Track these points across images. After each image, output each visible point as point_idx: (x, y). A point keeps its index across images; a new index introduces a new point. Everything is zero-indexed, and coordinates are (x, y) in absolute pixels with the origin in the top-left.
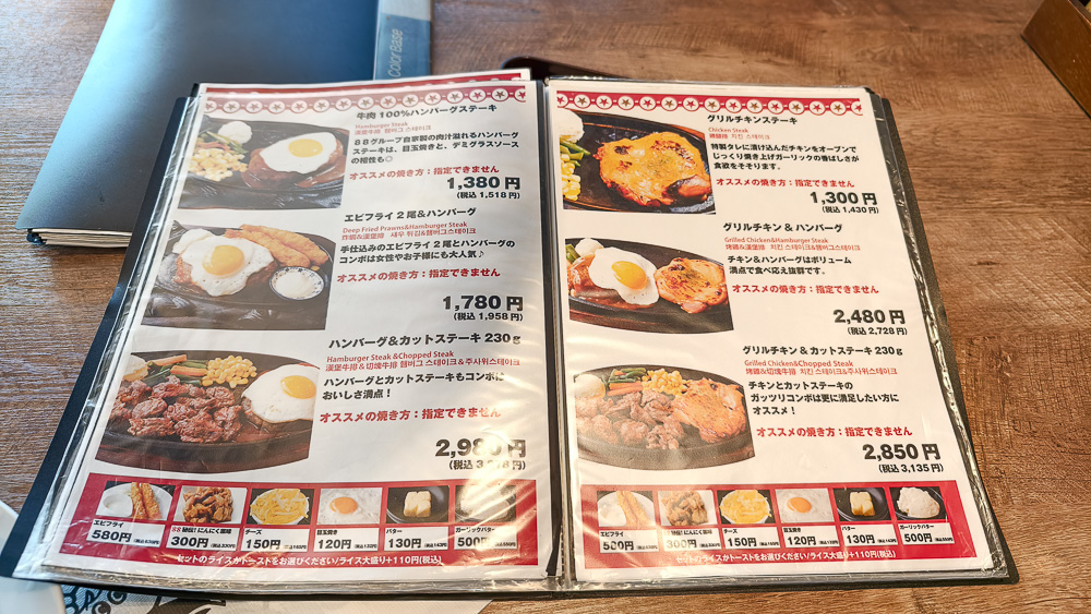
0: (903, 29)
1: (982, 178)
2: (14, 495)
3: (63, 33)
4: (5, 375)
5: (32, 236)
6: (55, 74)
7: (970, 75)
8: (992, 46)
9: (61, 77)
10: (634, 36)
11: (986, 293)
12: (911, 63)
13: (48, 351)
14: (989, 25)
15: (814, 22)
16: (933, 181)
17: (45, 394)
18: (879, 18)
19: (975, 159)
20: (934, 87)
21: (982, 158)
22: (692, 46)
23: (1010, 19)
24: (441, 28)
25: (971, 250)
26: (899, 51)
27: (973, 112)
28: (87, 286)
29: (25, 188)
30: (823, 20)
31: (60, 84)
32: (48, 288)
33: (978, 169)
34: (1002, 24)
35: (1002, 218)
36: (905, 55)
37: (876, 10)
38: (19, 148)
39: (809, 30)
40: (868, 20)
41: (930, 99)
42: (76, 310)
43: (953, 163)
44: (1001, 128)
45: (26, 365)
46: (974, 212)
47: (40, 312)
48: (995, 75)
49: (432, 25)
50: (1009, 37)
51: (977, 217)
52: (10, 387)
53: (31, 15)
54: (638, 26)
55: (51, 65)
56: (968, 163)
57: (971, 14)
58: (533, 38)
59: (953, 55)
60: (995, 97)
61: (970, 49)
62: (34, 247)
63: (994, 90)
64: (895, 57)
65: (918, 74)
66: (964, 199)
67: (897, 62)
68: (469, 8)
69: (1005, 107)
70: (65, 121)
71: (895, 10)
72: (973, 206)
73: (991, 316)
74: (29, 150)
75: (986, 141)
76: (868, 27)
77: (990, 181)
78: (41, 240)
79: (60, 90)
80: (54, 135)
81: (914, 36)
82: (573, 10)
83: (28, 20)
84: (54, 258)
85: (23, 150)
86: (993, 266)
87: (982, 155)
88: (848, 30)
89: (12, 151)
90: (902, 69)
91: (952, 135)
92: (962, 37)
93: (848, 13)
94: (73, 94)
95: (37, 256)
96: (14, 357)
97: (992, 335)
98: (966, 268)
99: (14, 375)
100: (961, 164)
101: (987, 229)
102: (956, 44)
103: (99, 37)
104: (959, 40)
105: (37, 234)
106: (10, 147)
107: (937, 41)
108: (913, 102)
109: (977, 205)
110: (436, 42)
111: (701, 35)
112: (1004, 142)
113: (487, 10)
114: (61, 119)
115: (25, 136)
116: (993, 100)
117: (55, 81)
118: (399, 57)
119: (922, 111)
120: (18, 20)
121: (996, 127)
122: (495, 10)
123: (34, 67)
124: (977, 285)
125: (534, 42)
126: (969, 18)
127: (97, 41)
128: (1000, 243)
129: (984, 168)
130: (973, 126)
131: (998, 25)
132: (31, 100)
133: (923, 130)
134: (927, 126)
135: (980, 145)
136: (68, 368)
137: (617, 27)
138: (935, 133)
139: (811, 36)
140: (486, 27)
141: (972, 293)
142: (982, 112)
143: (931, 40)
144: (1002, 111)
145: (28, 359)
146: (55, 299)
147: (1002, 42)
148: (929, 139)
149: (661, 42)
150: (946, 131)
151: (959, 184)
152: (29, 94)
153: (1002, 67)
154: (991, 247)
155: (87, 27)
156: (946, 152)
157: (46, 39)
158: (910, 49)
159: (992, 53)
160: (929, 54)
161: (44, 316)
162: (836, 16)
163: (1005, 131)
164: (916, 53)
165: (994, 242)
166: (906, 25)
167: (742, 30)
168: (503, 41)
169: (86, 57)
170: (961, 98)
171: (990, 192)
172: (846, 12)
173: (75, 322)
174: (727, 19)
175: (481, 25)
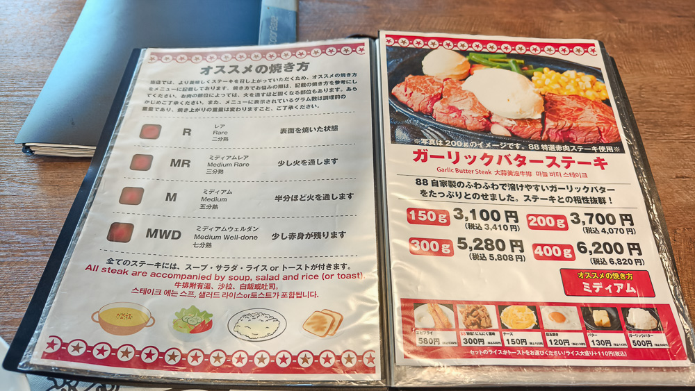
0: (615, 21)
1: (675, 119)
2: (4, 327)
3: (54, 18)
4: (2, 243)
5: (26, 148)
6: (47, 44)
7: (661, 51)
8: (676, 32)
9: (51, 46)
10: (433, 23)
11: (683, 197)
12: (621, 42)
13: (32, 227)
14: (673, 19)
15: (554, 15)
16: (641, 121)
17: (28, 256)
18: (598, 14)
19: (669, 106)
20: (638, 58)
21: (674, 106)
22: (472, 30)
23: (687, 15)
24: (304, 17)
25: (671, 168)
26: (613, 35)
27: (666, 75)
28: (61, 183)
29: (23, 117)
30: (560, 14)
31: (50, 50)
32: (35, 184)
33: (672, 113)
34: (682, 18)
35: (691, 146)
36: (617, 38)
37: (595, 8)
38: (20, 91)
39: (551, 21)
40: (590, 15)
41: (636, 66)
42: (53, 199)
43: (654, 109)
44: (686, 86)
45: (17, 237)
46: (670, 142)
47: (28, 201)
48: (679, 51)
49: (297, 14)
50: (687, 26)
51: (673, 146)
52: (5, 251)
53: (33, 6)
54: (436, 17)
55: (45, 38)
56: (664, 109)
57: (660, 12)
58: (366, 23)
59: (649, 38)
60: (680, 65)
61: (661, 34)
62: (27, 156)
63: (680, 61)
64: (610, 38)
65: (626, 50)
66: (664, 133)
67: (612, 42)
68: (322, 4)
69: (687, 72)
70: (51, 74)
71: (608, 8)
72: (670, 138)
73: (688, 213)
74: (27, 93)
75: (676, 95)
76: (591, 19)
77: (681, 121)
78: (31, 152)
79: (49, 54)
80: (44, 83)
81: (622, 25)
82: (391, 5)
83: (31, 9)
84: (40, 164)
85: (23, 93)
86: (687, 179)
87: (674, 104)
88: (577, 21)
89: (16, 93)
90: (615, 46)
91: (652, 91)
92: (655, 26)
93: (577, 10)
94: (58, 57)
95: (28, 162)
96: (9, 230)
97: (689, 227)
98: (668, 180)
99: (9, 243)
100: (660, 110)
101: (681, 153)
102: (651, 31)
103: (76, 20)
104: (653, 29)
105: (28, 147)
106: (15, 91)
107: (638, 29)
108: (624, 68)
109: (673, 138)
110: (300, 25)
111: (478, 23)
112: (689, 95)
113: (334, 5)
114: (49, 73)
115: (25, 83)
116: (679, 68)
117: (46, 48)
118: (275, 34)
119: (631, 74)
120: (24, 9)
121: (683, 86)
122: (339, 6)
123: (33, 39)
124: (677, 192)
125: (366, 26)
126: (658, 14)
127: (75, 23)
128: (691, 163)
129: (676, 113)
130: (666, 85)
131: (678, 18)
132: (29, 60)
133: (633, 86)
134: (635, 84)
135: (671, 98)
136: (46, 239)
137: (421, 17)
138: (641, 88)
139: (552, 24)
140: (334, 16)
141: (673, 197)
142: (671, 75)
143: (634, 28)
144: (686, 74)
145: (19, 232)
146: (39, 191)
147: (683, 30)
148: (637, 92)
149: (451, 27)
150: (648, 88)
151: (659, 123)
152: (29, 56)
153: (683, 46)
154: (684, 166)
155: (70, 14)
156: (649, 102)
157: (41, 21)
158: (620, 34)
159: (676, 37)
160: (633, 37)
161: (31, 203)
162: (569, 11)
163: (688, 89)
164: (624, 36)
165: (686, 163)
166: (616, 18)
167: (505, 20)
168: (345, 26)
169: (68, 33)
170: (657, 66)
171: (681, 129)
172: (574, 9)
173: (52, 207)
174: (495, 13)
175: (330, 16)
